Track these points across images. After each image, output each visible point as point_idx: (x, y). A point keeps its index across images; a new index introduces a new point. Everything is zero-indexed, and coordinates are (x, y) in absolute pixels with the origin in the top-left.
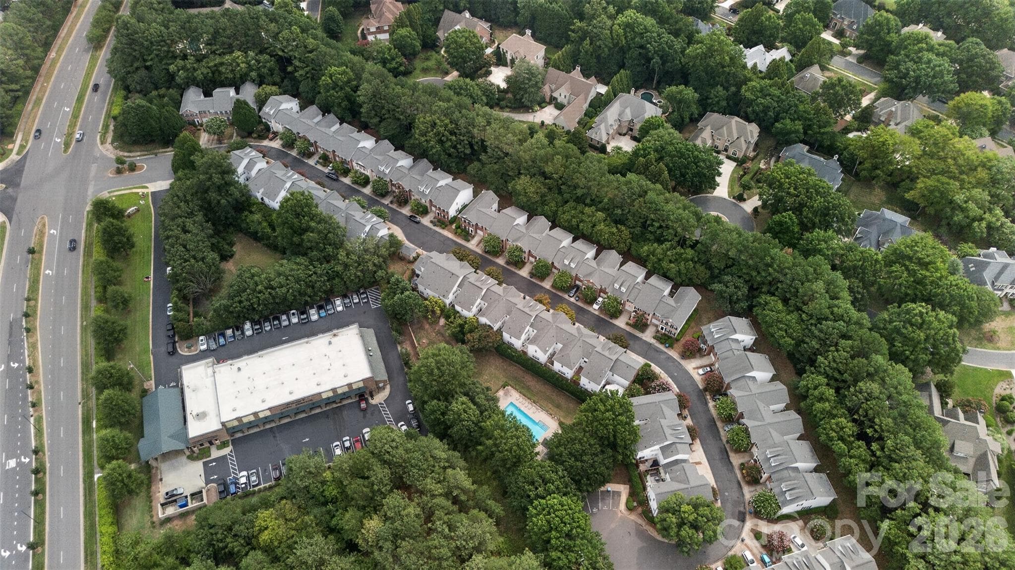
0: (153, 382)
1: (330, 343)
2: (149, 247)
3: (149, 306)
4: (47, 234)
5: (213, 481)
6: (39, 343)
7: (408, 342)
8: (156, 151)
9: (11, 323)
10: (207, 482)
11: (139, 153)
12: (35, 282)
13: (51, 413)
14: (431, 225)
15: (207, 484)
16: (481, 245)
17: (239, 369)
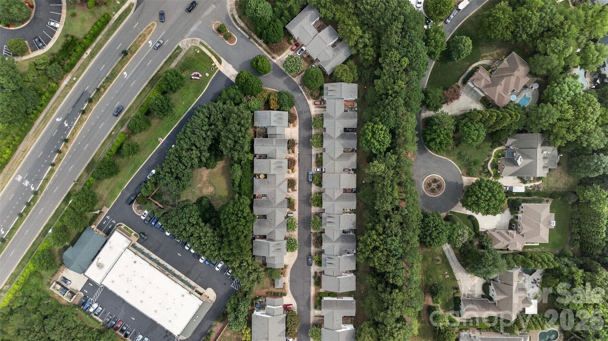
0: (108, 210)
1: (183, 296)
2: (180, 116)
3: (145, 159)
4: (146, 41)
5: (84, 293)
6: (85, 122)
7: (222, 325)
8: (252, 34)
9: (84, 92)
10: (82, 291)
11: (242, 25)
12: (113, 75)
13: (60, 172)
14: (313, 274)
15: (81, 291)
16: (318, 318)
17: (135, 262)
